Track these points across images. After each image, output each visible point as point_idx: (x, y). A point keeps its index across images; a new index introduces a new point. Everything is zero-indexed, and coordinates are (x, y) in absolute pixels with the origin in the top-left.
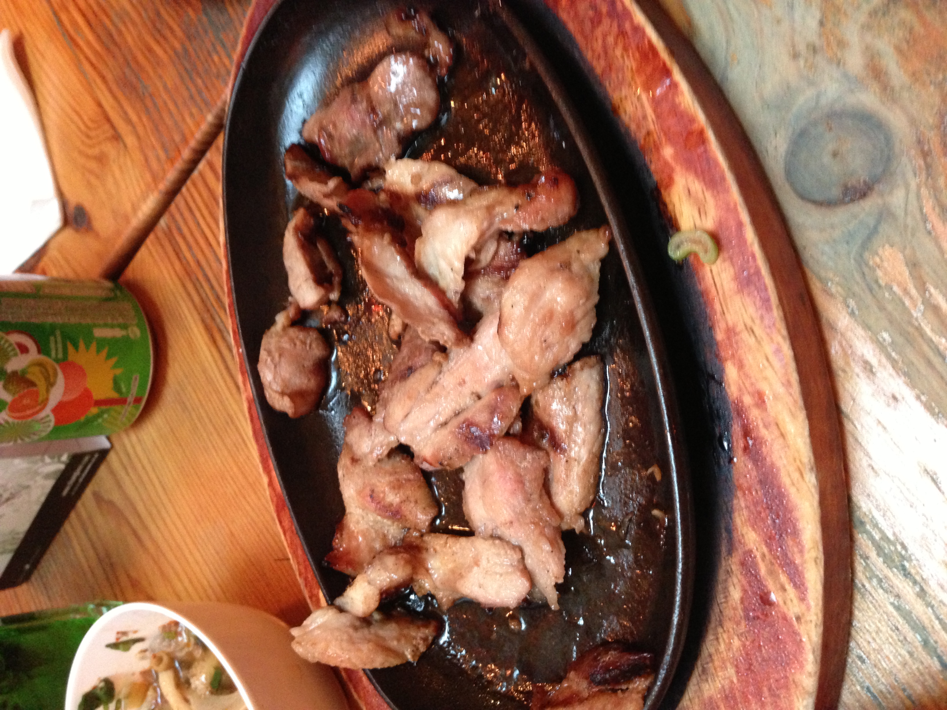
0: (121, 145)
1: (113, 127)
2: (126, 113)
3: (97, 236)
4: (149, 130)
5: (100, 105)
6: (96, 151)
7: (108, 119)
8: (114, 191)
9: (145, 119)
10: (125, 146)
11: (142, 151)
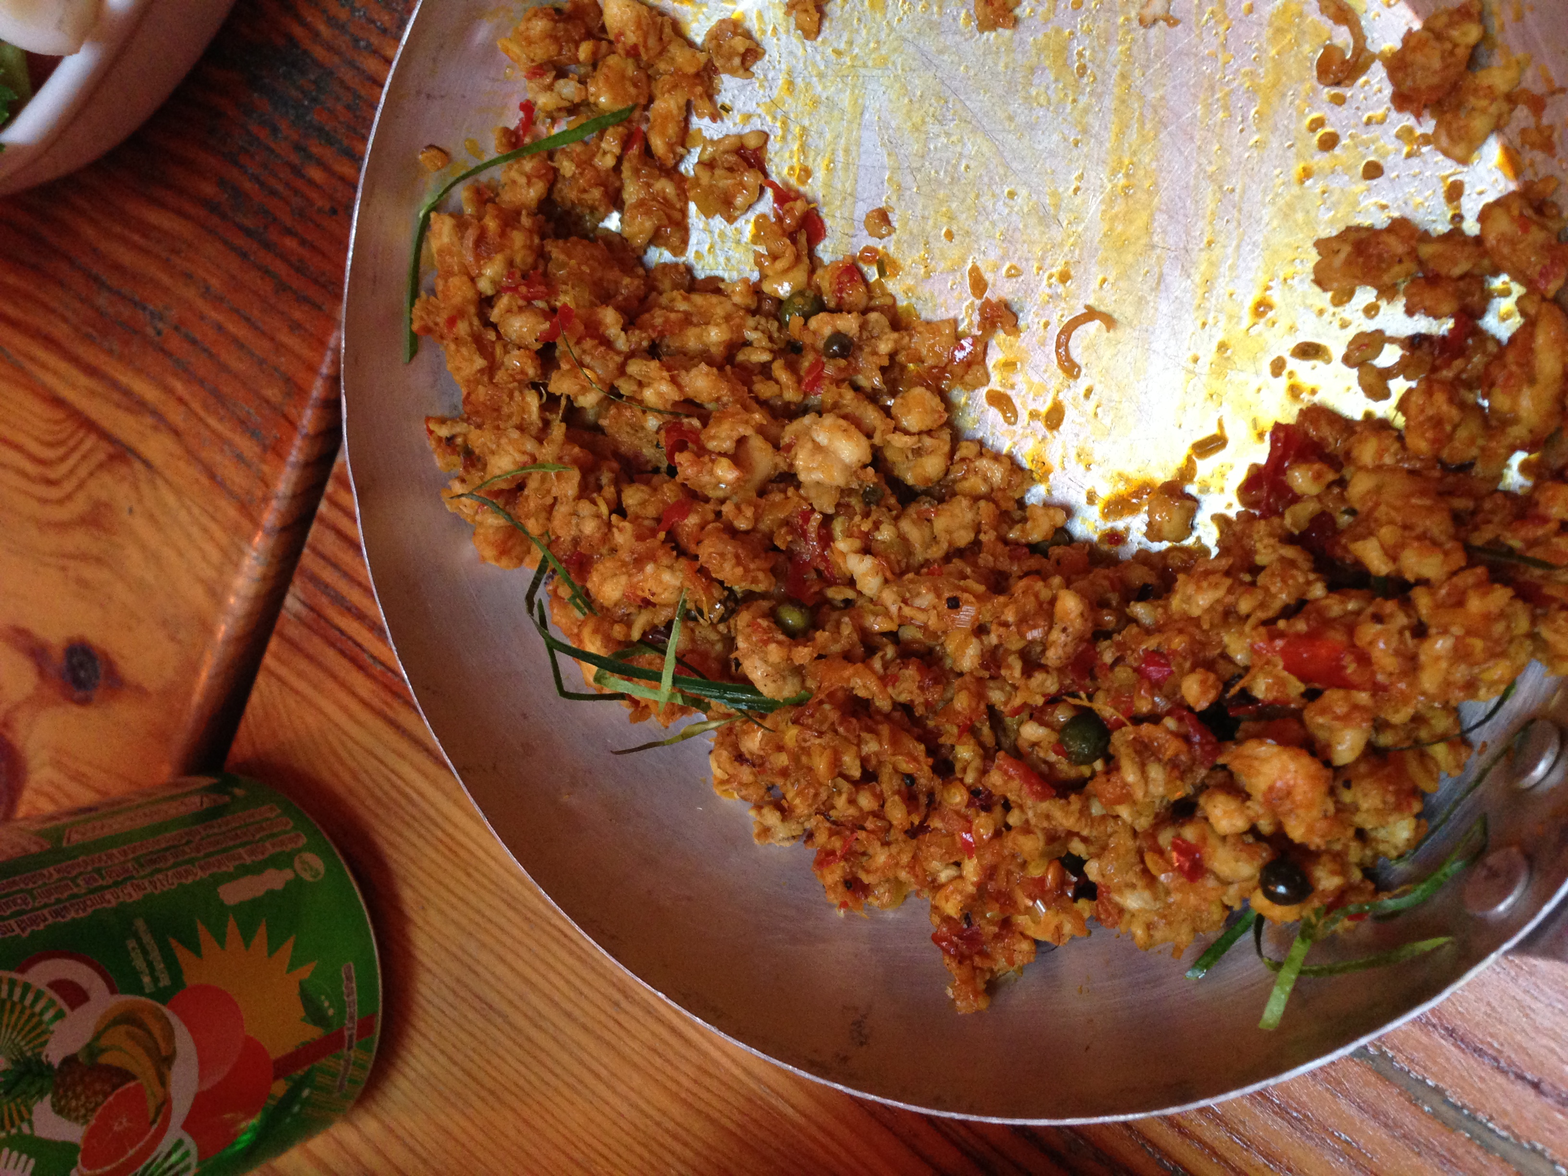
0: (138, 466)
1: (104, 435)
2: (127, 393)
3: (140, 691)
4: (196, 406)
5: (57, 402)
6: (79, 506)
7: (89, 425)
8: (149, 577)
9: (179, 387)
10: (147, 464)
11: (192, 456)
